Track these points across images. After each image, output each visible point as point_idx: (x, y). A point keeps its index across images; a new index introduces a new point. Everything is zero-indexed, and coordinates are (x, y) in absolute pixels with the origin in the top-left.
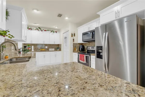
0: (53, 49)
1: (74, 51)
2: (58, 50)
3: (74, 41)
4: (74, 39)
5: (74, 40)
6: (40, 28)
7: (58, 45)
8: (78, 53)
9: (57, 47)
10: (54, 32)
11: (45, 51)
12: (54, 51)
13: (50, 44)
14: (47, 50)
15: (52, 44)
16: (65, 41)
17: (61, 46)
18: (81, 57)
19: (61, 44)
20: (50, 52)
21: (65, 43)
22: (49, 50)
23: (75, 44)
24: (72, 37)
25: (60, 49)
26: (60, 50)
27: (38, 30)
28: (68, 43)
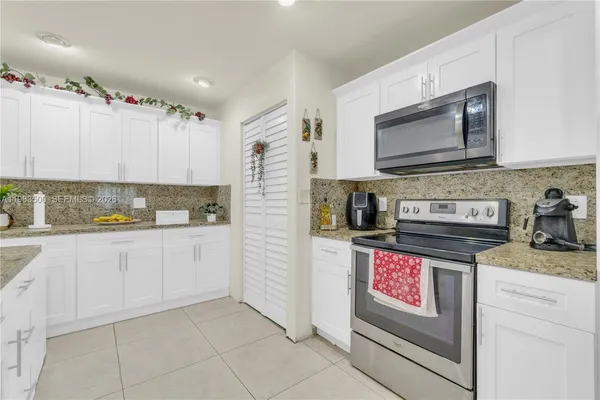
0: (183, 216)
1: (318, 227)
2: (212, 218)
3: (315, 165)
4: (319, 156)
5: (314, 157)
6: (96, 86)
7: (212, 191)
8: (355, 242)
9: (204, 201)
10: (186, 114)
11: (129, 225)
12: (186, 226)
13: (162, 181)
14: (146, 220)
15: (174, 186)
16: (257, 164)
17: (228, 199)
18: (390, 272)
19: (228, 188)
20: (160, 231)
21: (256, 177)
22: (154, 220)
23: (323, 183)
24: (305, 143)
25: (220, 213)
26: (224, 219)
27: (80, 92)
28: (281, 181)
